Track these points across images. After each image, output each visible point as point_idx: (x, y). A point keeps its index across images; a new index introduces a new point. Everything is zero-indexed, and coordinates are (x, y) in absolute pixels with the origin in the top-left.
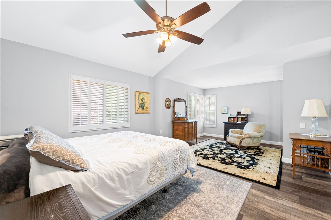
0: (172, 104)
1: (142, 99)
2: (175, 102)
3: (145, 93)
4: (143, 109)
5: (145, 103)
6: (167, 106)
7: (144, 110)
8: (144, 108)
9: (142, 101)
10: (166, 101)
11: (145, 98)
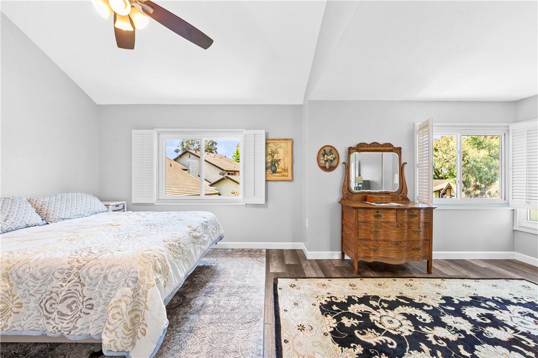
0: (342, 159)
1: (273, 154)
2: (349, 153)
3: (279, 140)
4: (274, 172)
5: (280, 160)
6: (325, 164)
7: (277, 174)
8: (278, 170)
9: (273, 157)
10: (322, 152)
11: (281, 151)
